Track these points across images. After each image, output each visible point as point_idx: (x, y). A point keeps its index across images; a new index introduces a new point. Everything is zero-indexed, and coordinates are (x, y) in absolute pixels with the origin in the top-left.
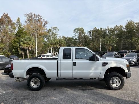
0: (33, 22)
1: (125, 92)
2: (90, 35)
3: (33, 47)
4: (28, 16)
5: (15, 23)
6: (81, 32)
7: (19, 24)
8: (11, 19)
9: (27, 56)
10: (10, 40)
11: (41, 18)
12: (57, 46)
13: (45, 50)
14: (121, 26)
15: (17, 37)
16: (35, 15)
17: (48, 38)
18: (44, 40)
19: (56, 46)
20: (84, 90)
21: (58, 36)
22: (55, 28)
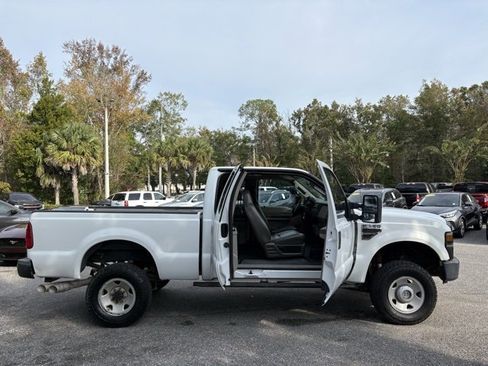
0: (96, 72)
1: (439, 330)
2: (298, 126)
3: (95, 164)
4: (78, 50)
5: (27, 75)
6: (265, 114)
7: (42, 77)
8: (15, 59)
9: (72, 194)
10: (8, 137)
11: (125, 59)
12: (182, 160)
13: (136, 174)
14: (403, 100)
15: (35, 125)
16: (100, 48)
17: (146, 133)
18: (133, 139)
19: (178, 161)
20: (293, 325)
21: (184, 126)
22: (173, 98)
